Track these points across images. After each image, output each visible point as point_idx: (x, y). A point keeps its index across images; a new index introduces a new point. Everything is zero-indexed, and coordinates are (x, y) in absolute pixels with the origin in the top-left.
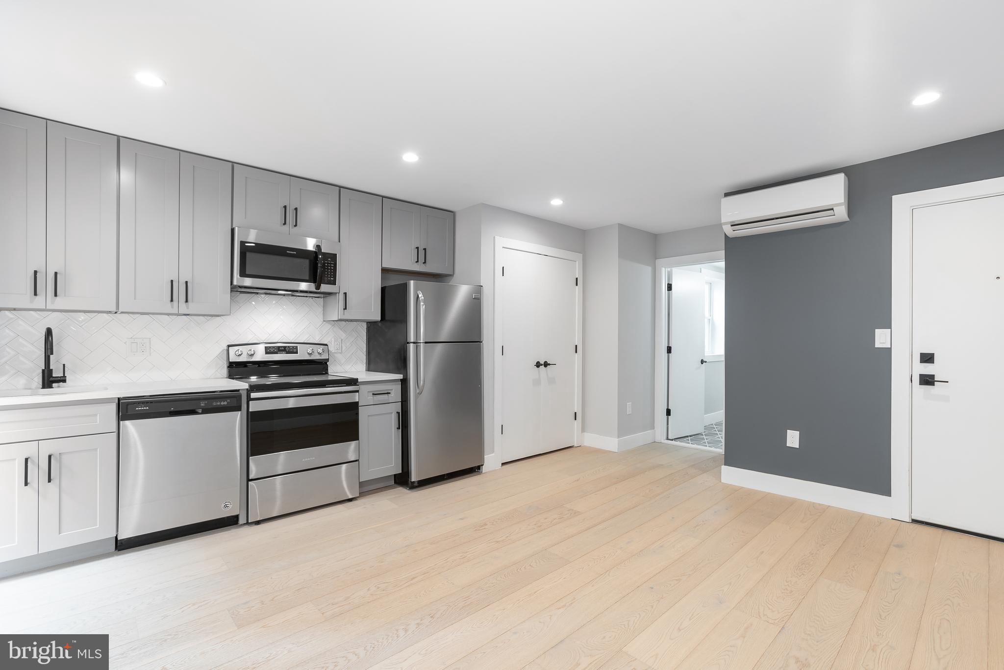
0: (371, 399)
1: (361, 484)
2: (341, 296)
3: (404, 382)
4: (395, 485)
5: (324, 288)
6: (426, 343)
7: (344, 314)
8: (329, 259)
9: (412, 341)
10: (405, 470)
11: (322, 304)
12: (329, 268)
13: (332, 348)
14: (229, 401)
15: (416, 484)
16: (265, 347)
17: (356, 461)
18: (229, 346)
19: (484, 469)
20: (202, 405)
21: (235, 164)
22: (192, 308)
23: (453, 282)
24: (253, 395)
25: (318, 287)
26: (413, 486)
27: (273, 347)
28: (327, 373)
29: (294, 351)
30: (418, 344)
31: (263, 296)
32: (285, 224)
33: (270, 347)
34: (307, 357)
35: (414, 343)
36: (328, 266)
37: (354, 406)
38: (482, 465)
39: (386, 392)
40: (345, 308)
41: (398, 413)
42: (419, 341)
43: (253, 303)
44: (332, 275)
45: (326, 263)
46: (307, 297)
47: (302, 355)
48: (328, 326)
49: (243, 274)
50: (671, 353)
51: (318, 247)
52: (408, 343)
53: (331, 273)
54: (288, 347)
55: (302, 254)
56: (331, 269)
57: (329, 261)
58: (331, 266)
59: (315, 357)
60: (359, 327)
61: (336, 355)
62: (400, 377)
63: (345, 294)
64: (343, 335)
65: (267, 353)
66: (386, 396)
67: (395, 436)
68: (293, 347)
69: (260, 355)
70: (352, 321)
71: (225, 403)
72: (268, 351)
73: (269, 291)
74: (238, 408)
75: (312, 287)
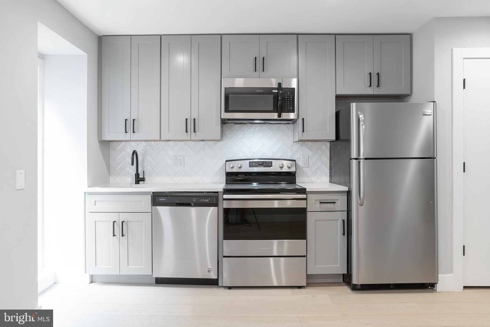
0: (318, 206)
1: (308, 277)
2: (300, 122)
3: (349, 193)
4: (344, 283)
5: (285, 116)
6: (366, 159)
7: (303, 136)
8: (289, 93)
9: (354, 157)
10: (349, 273)
11: (292, 128)
12: (289, 99)
13: (300, 163)
14: (210, 199)
15: (359, 287)
16: (249, 162)
17: (304, 256)
18: (226, 161)
19: (439, 287)
20: (194, 200)
21: (223, 35)
22: (199, 135)
24: (225, 196)
25: (279, 116)
26: (355, 288)
27: (255, 162)
28: (295, 183)
29: (269, 165)
30: (359, 160)
31: (250, 125)
32: (256, 71)
33: (253, 162)
34: (279, 170)
35: (356, 159)
36: (288, 98)
37: (303, 211)
38: (436, 284)
39: (333, 201)
40: (303, 131)
41: (344, 221)
42: (360, 158)
44: (291, 105)
45: (286, 96)
46: (280, 124)
47: (275, 168)
48: (297, 146)
49: (227, 110)
51: (280, 84)
52: (351, 159)
53: (290, 104)
54: (266, 162)
55: (267, 91)
56: (290, 101)
57: (289, 94)
58: (290, 98)
59: (285, 169)
60: (323, 146)
61: (304, 169)
62: (346, 189)
63: (303, 119)
64: (310, 153)
65: (250, 166)
66: (332, 205)
67: (341, 241)
68: (269, 162)
69: (246, 168)
70: (316, 141)
71: (208, 200)
72: (251, 165)
73: (251, 121)
74: (216, 205)
75: (275, 116)
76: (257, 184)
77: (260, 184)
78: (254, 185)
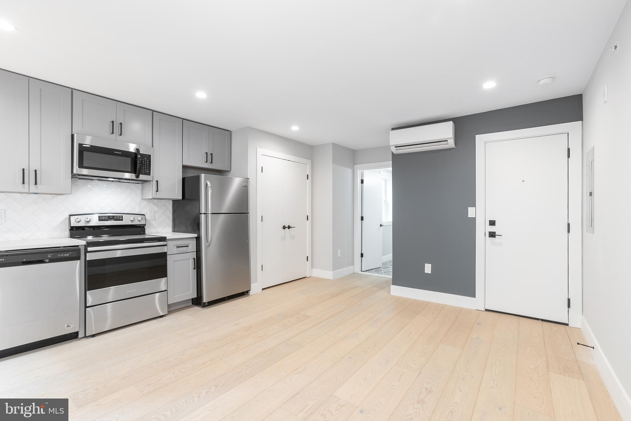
0: (175, 250)
1: (169, 306)
2: (154, 183)
3: (198, 239)
4: (193, 305)
5: (142, 177)
6: (212, 214)
7: (156, 195)
8: (146, 158)
9: (203, 213)
10: (199, 296)
11: (141, 188)
12: (146, 164)
13: (148, 217)
14: (70, 253)
15: (207, 304)
16: (99, 216)
17: (165, 291)
18: (70, 216)
19: (251, 293)
20: (49, 256)
21: (74, 90)
22: (40, 188)
23: (230, 175)
24: (89, 249)
25: (137, 177)
26: (205, 305)
27: (105, 216)
28: (144, 233)
29: (120, 219)
30: (207, 215)
31: (97, 181)
32: (113, 133)
33: (102, 216)
34: (130, 223)
35: (204, 214)
36: (144, 163)
37: (164, 255)
38: (250, 290)
39: (186, 245)
40: (157, 191)
41: (194, 259)
42: (207, 213)
43: (89, 186)
45: (143, 161)
46: (129, 183)
47: (126, 221)
48: (145, 203)
49: (81, 166)
50: (363, 220)
51: (138, 150)
52: (200, 214)
53: (147, 168)
54: (116, 216)
55: (125, 154)
56: (147, 165)
57: (146, 159)
58: (147, 163)
59: (136, 223)
60: (167, 203)
61: (151, 222)
62: (196, 235)
63: (157, 181)
64: (156, 209)
65: (100, 220)
66: (186, 248)
67: (192, 274)
68: (120, 216)
69: (95, 222)
70: (162, 199)
71: (68, 255)
72: (101, 219)
73: (101, 178)
74: (78, 258)
75: (133, 176)
76: (92, 237)
77: (96, 237)
78: (88, 239)
